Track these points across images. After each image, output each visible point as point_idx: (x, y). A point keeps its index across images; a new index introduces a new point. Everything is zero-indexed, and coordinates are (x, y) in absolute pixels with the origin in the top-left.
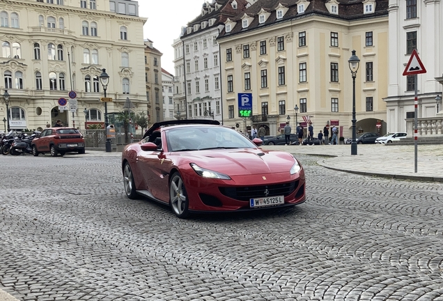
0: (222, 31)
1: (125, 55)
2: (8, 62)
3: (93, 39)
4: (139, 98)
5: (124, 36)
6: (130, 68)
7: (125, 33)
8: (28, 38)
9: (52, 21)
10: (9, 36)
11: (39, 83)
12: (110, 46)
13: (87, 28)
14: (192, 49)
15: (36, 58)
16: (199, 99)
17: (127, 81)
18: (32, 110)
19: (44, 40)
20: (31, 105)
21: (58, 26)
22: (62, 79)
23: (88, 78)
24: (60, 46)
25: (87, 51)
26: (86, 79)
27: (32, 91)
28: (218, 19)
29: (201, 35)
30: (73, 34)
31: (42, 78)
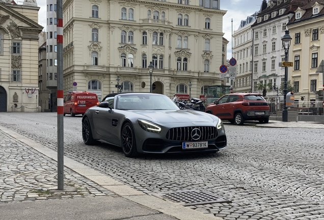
0: (292, 19)
1: (208, 41)
2: (124, 47)
3: (186, 28)
4: (216, 76)
5: (208, 25)
6: (211, 52)
7: (209, 23)
8: (139, 28)
9: (156, 14)
10: (126, 26)
11: (144, 63)
12: (197, 34)
13: (181, 20)
14: (261, 36)
15: (143, 44)
16: (265, 76)
17: (207, 62)
18: (138, 84)
19: (151, 30)
20: (138, 80)
21: (160, 18)
22: (161, 60)
23: (179, 60)
24: (161, 34)
25: (180, 38)
26: (178, 60)
27: (139, 69)
28: (287, 9)
29: (271, 23)
30: (171, 25)
31: (147, 59)
